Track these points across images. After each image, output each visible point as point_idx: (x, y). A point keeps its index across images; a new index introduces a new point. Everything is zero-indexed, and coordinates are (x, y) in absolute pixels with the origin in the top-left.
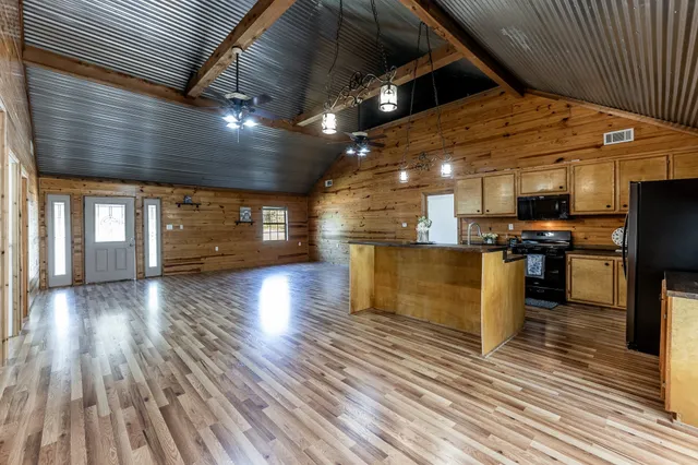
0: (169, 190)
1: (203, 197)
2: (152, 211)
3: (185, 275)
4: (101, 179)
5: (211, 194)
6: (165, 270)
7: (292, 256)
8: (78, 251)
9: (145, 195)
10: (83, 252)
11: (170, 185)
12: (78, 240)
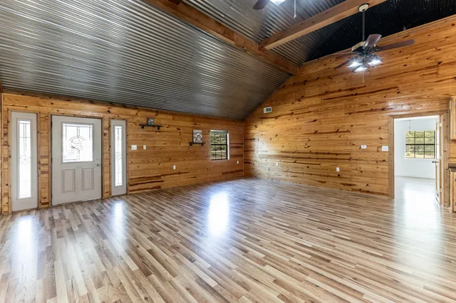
0: (133, 112)
1: (162, 119)
2: (118, 132)
3: (148, 194)
4: (70, 98)
5: (170, 117)
6: (131, 188)
7: (232, 172)
8: (43, 173)
9: (111, 115)
10: (50, 173)
11: (135, 107)
12: (44, 161)
